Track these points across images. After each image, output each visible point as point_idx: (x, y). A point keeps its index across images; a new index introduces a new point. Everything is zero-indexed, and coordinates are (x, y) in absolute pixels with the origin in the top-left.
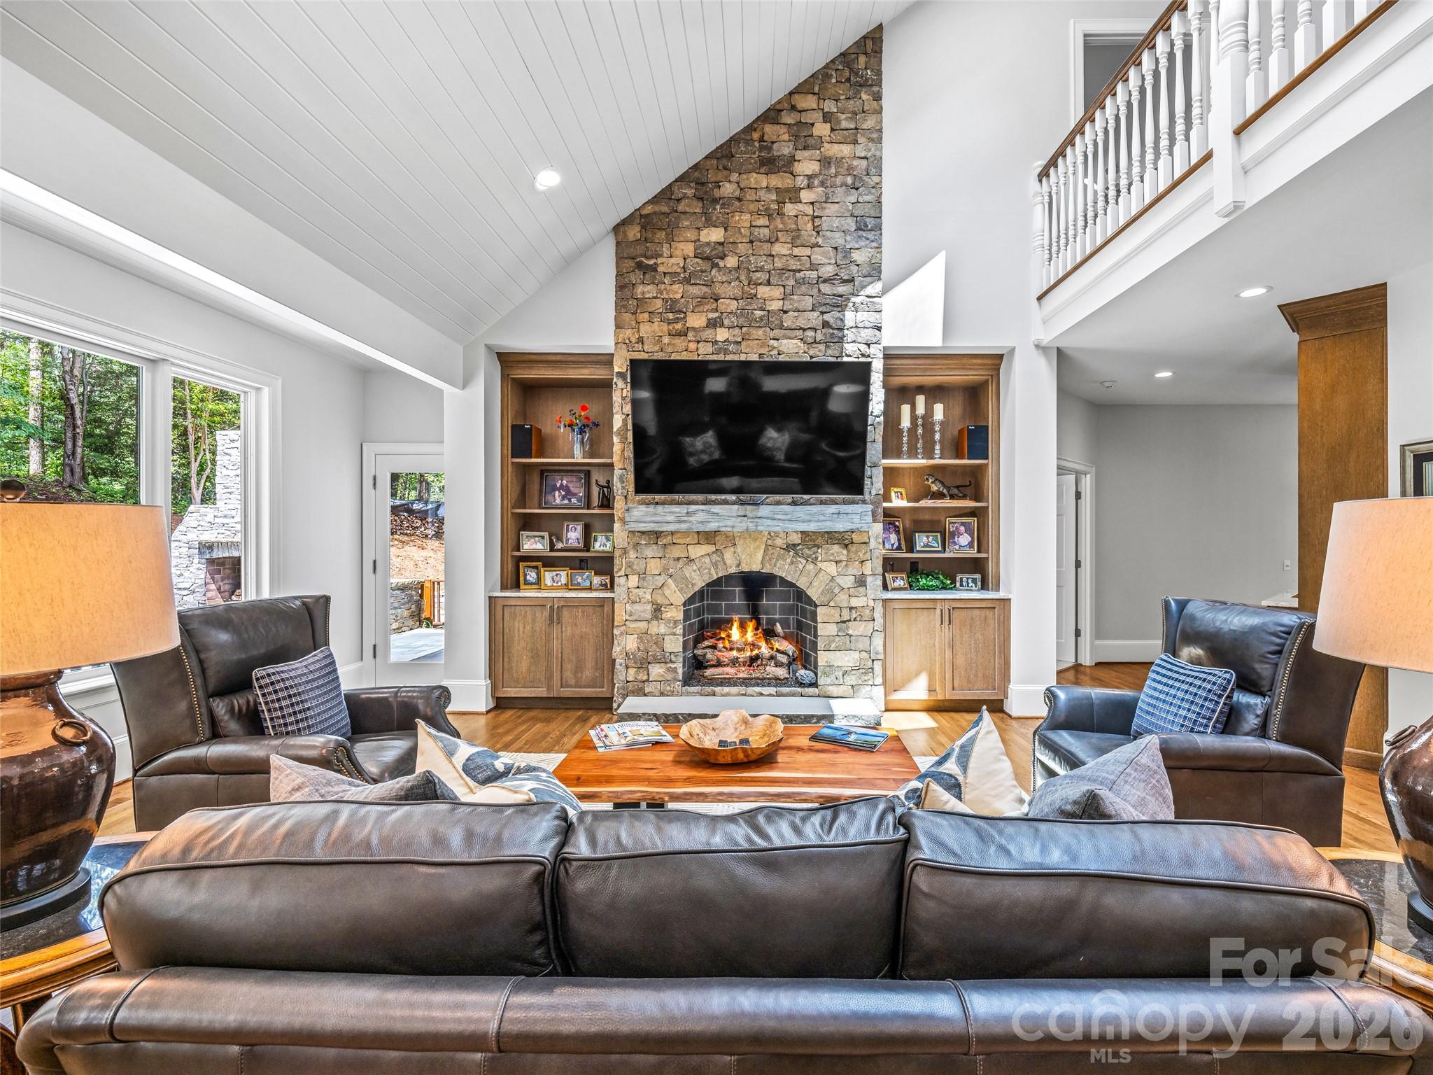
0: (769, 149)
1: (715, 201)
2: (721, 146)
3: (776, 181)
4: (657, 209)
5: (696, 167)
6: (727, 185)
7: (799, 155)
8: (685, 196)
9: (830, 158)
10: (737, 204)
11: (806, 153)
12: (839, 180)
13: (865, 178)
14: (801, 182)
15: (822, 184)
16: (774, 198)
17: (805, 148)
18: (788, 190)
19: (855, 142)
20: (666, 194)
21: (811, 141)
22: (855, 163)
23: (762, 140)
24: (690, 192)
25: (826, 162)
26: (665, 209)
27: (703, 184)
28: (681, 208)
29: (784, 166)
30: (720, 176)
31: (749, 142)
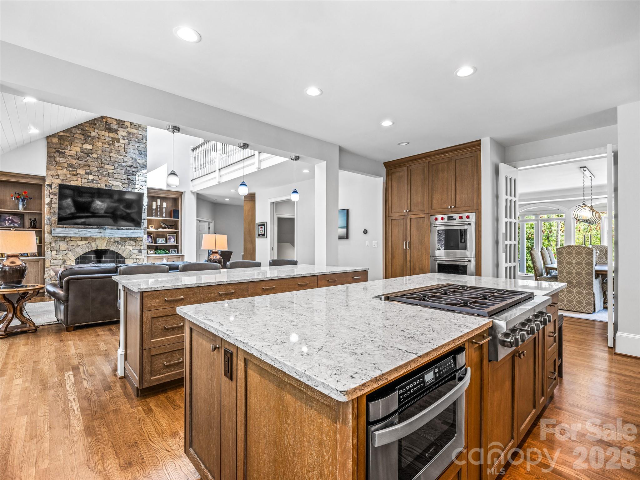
0: (109, 125)
1: (89, 136)
2: (91, 120)
3: (111, 135)
4: (65, 134)
5: (81, 125)
6: (94, 133)
7: (120, 129)
8: (77, 133)
9: (130, 132)
10: (97, 139)
11: (122, 129)
12: (133, 139)
13: (142, 140)
14: (120, 137)
15: (128, 139)
16: (111, 140)
17: (122, 128)
18: (116, 138)
19: (138, 130)
20: (69, 130)
21: (123, 126)
22: (138, 135)
23: (106, 122)
24: (79, 132)
25: (129, 133)
26: (68, 135)
27: (84, 130)
28: (75, 136)
29: (114, 131)
30: (91, 129)
31: (102, 122)
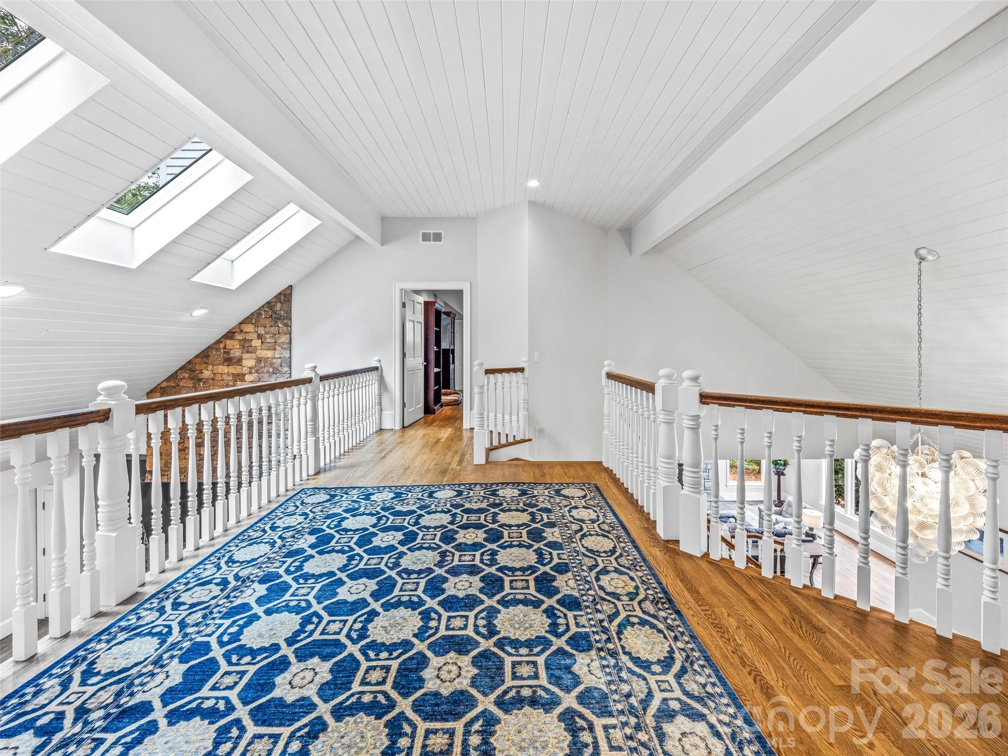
0: (228, 353)
1: (200, 380)
2: (203, 351)
3: (233, 370)
4: (169, 384)
5: (189, 362)
6: (206, 372)
7: (245, 356)
8: (184, 378)
9: (261, 358)
10: (212, 382)
11: (248, 355)
12: (265, 370)
13: (280, 369)
14: (245, 370)
15: (257, 372)
16: (231, 379)
17: (248, 352)
18: (238, 375)
19: (275, 349)
20: (174, 376)
21: (251, 349)
22: (274, 361)
23: (225, 348)
24: (187, 376)
25: (259, 360)
26: (173, 384)
27: (194, 371)
28: (181, 384)
29: (236, 362)
30: (203, 367)
31: (217, 350)
